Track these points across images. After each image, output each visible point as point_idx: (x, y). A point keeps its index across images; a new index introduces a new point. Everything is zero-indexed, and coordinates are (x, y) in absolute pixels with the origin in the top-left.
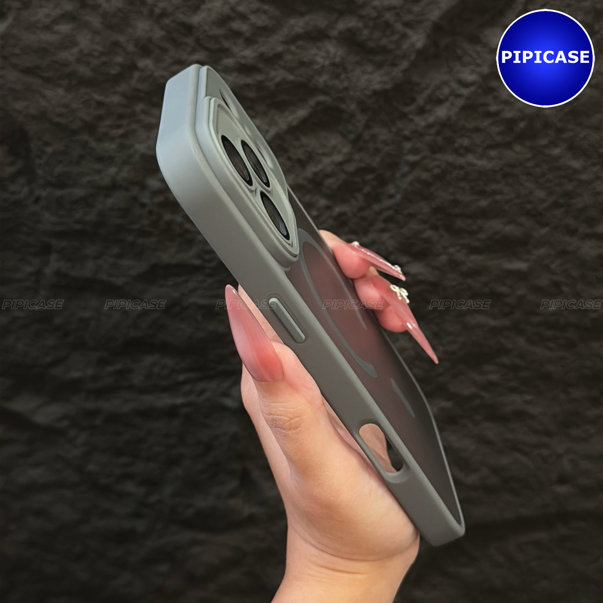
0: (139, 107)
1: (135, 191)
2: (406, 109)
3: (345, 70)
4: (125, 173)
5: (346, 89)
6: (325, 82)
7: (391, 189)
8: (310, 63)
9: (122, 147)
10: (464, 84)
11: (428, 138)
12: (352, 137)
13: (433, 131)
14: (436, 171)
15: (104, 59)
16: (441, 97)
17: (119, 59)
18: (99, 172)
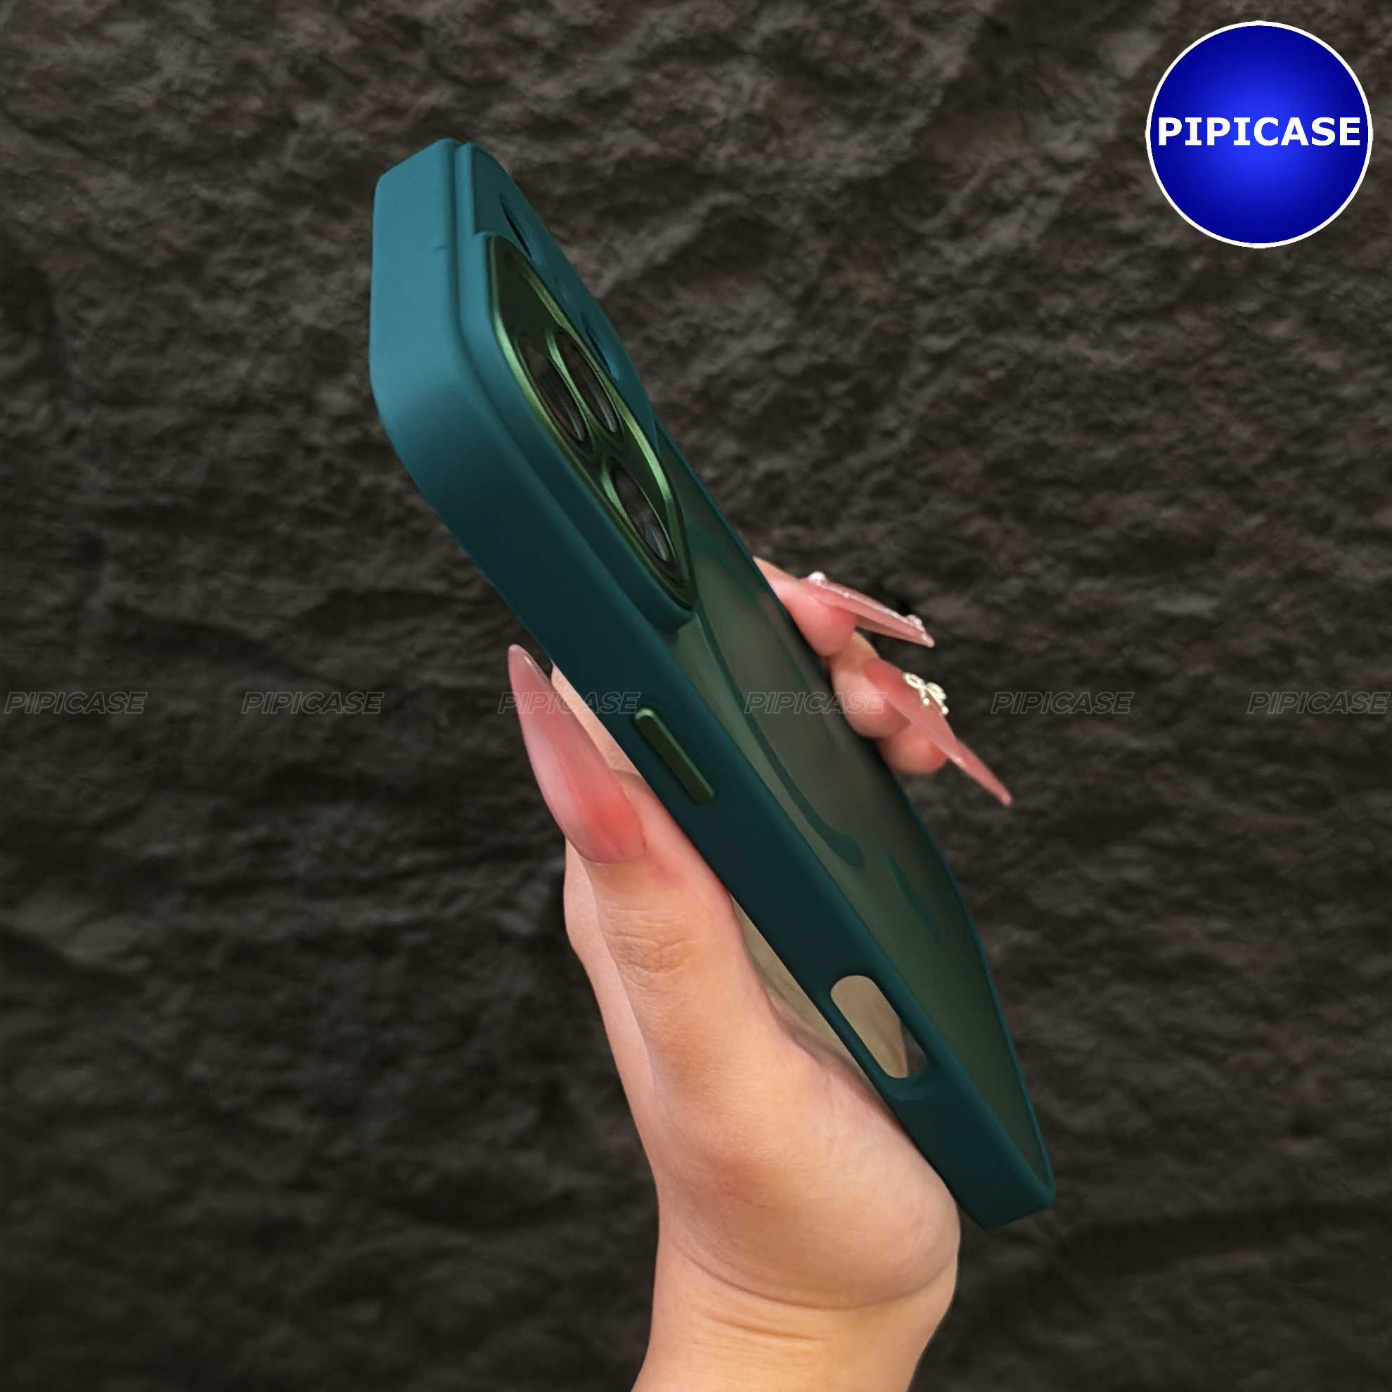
0: (301, 217)
1: (292, 415)
2: (925, 227)
3: (778, 130)
4: (269, 374)
5: (780, 176)
6: (731, 158)
7: (888, 418)
8: (696, 115)
9: (263, 310)
10: (1061, 167)
11: (976, 295)
12: (796, 290)
13: (986, 278)
14: (994, 375)
15: (219, 103)
16: (1007, 197)
17: (255, 104)
18: (209, 369)
